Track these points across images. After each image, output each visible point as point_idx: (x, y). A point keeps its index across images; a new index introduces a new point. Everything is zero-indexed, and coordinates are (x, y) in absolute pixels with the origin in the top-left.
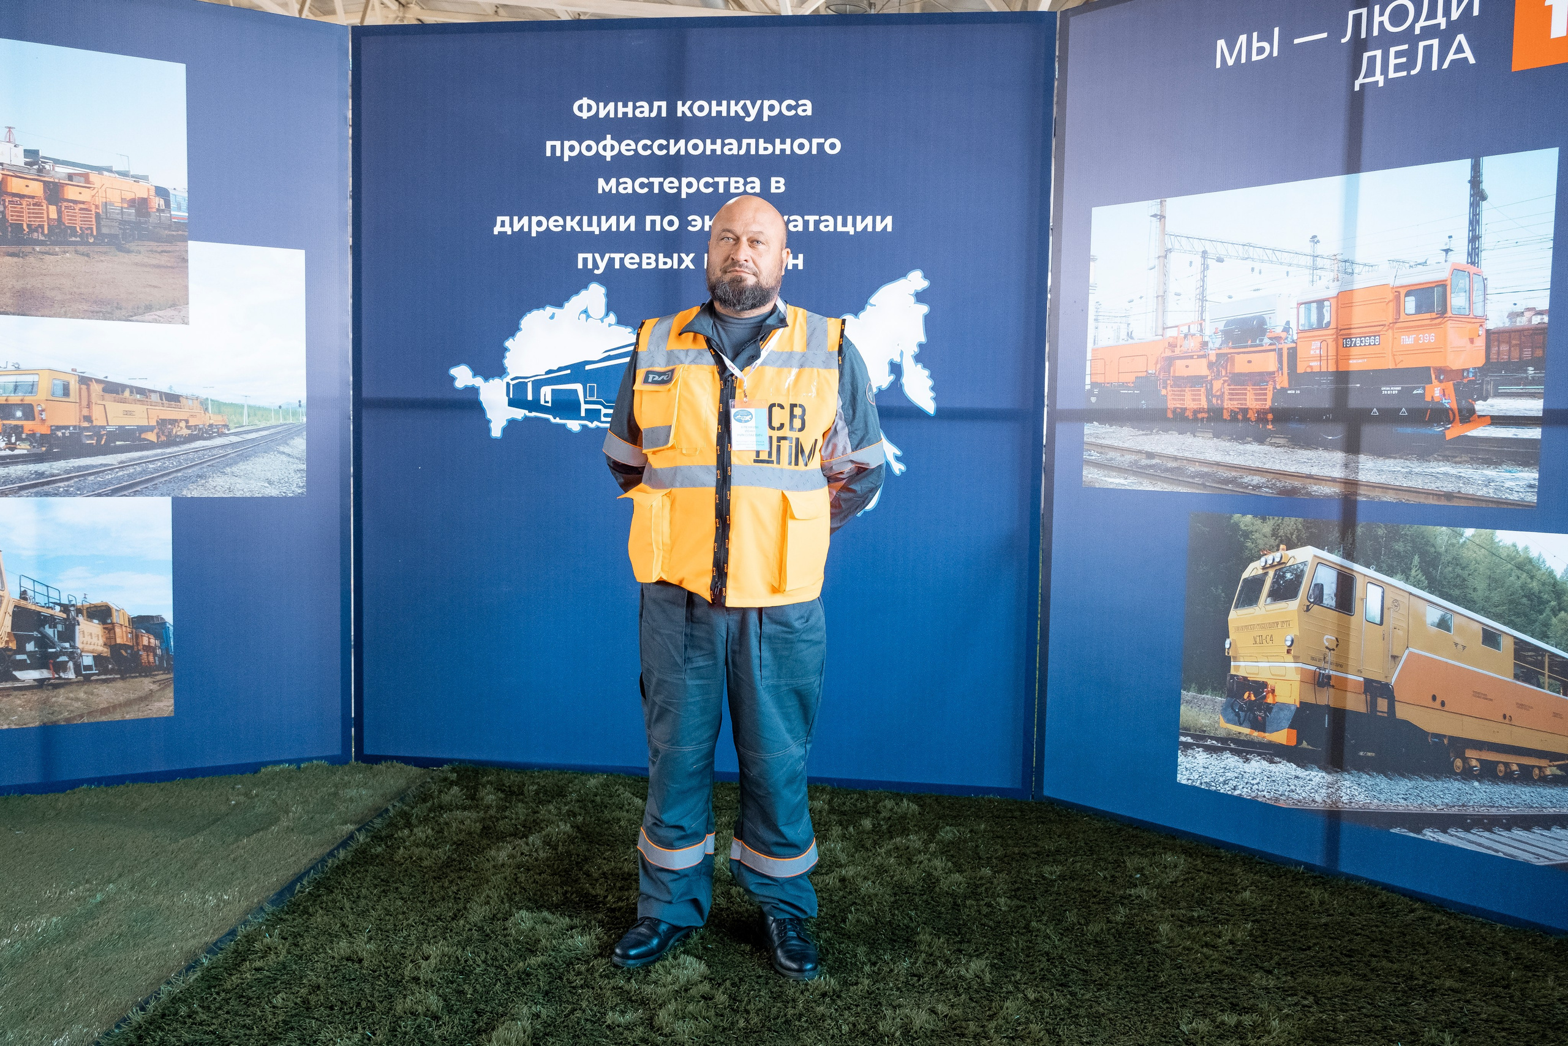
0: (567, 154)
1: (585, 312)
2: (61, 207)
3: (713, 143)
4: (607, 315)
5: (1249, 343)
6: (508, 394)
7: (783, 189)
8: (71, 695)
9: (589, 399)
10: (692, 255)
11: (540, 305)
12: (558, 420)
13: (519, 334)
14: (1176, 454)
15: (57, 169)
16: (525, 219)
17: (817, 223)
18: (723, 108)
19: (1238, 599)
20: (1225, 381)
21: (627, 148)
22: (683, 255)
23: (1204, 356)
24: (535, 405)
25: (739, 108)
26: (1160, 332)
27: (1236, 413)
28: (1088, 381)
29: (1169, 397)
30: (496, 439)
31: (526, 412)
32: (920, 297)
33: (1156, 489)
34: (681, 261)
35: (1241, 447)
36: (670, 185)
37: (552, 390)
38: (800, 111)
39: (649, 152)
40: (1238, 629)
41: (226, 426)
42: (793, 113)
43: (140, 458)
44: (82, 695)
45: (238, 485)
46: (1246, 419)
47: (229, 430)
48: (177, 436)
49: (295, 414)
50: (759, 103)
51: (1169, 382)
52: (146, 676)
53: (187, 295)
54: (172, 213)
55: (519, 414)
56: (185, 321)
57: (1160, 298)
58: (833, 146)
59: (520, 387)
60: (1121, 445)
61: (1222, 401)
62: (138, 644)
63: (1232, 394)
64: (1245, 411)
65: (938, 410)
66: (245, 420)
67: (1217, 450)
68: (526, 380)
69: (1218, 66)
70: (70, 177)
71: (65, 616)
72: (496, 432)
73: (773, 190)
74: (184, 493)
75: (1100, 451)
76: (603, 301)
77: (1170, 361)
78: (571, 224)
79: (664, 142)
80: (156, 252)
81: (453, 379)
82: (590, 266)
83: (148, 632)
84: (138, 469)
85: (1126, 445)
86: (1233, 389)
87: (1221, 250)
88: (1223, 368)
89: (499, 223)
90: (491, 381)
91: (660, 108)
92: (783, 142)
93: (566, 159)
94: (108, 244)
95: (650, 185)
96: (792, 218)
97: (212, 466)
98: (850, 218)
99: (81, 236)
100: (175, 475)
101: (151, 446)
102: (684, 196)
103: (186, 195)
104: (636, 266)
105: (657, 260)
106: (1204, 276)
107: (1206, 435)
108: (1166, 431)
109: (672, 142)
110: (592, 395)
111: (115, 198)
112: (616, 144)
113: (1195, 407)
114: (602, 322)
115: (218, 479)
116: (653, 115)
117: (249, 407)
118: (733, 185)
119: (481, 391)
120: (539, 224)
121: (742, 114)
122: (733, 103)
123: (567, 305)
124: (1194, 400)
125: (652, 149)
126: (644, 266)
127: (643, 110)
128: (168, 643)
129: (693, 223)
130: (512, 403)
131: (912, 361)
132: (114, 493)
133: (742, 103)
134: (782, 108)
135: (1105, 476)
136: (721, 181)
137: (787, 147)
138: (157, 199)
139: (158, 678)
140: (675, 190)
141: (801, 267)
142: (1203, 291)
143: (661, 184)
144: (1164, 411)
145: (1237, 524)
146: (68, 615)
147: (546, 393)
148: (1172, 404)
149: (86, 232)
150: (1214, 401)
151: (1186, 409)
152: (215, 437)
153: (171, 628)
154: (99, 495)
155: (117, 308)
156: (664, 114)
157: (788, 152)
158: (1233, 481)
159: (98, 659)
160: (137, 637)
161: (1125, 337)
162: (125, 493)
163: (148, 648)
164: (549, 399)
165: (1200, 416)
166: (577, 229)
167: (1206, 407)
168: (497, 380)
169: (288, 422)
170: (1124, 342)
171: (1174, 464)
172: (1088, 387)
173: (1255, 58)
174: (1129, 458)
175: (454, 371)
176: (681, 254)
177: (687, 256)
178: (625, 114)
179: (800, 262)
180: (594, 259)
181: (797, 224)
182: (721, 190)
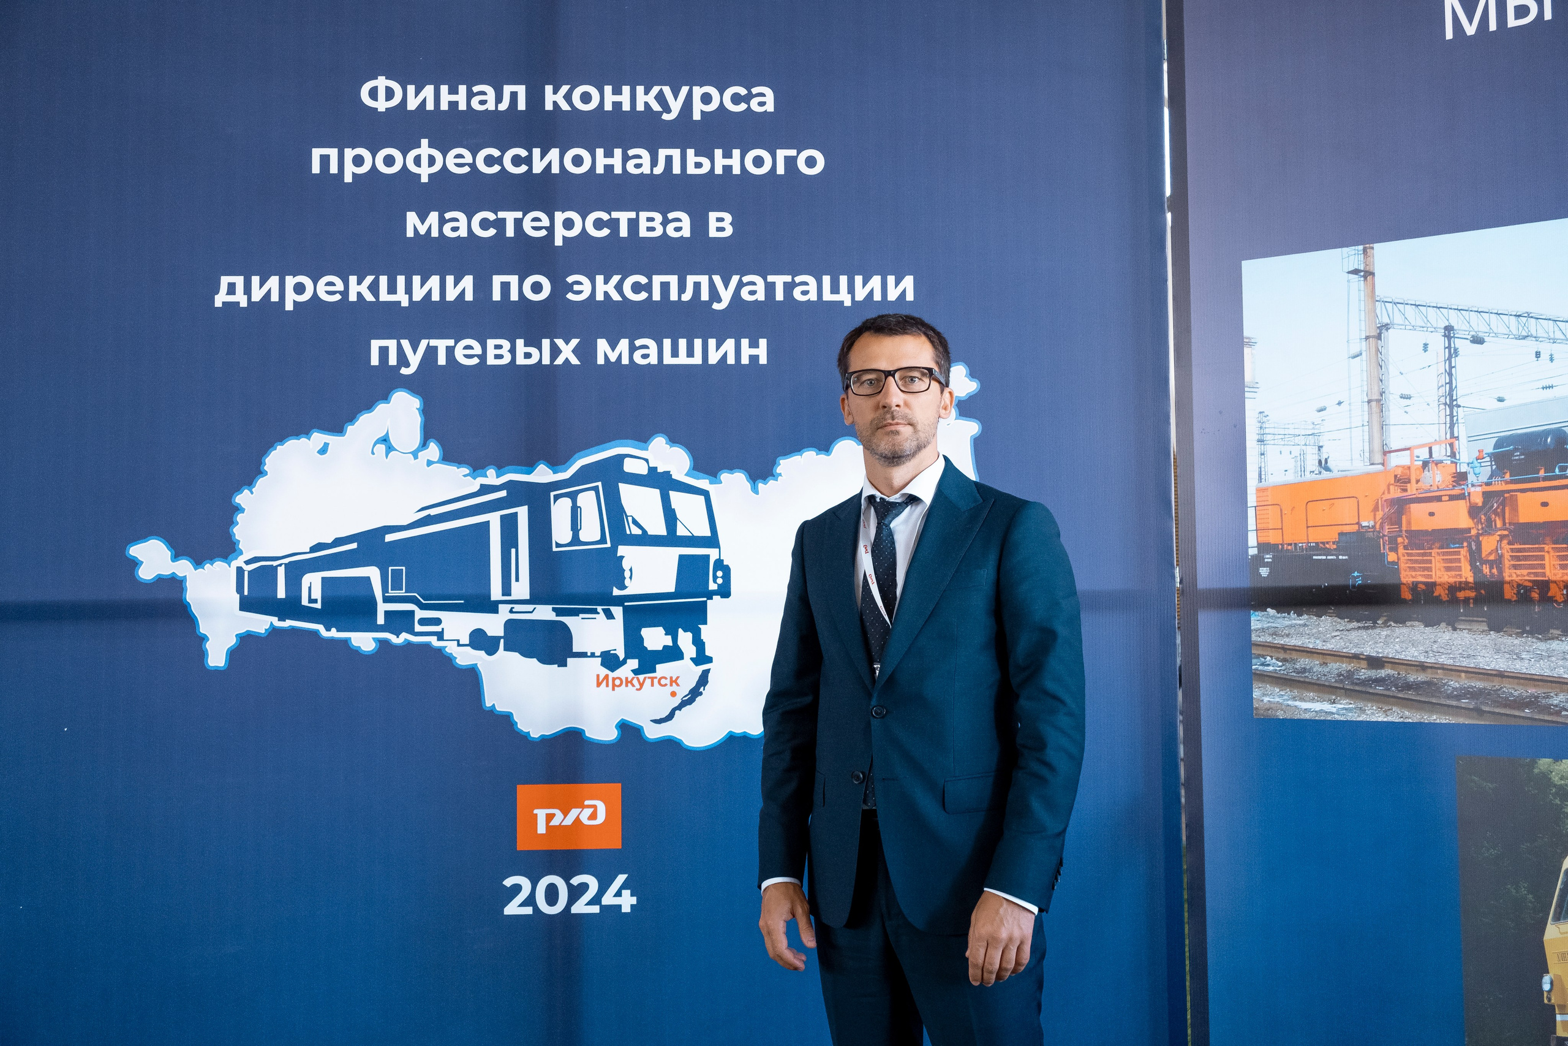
0: (350, 170)
1: (385, 440)
3: (609, 154)
4: (424, 445)
5: (1542, 473)
6: (240, 588)
7: (729, 231)
9: (392, 593)
10: (574, 342)
11: (302, 430)
12: (334, 633)
13: (261, 482)
14: (1422, 659)
16: (273, 282)
17: (789, 287)
18: (625, 98)
19: (1560, 905)
20: (1502, 537)
21: (457, 161)
22: (560, 342)
23: (1461, 497)
24: (291, 607)
25: (651, 99)
26: (1378, 458)
27: (1528, 590)
28: (1252, 540)
29: (1403, 565)
30: (217, 672)
31: (275, 620)
32: (965, 408)
33: (1390, 719)
34: (555, 352)
35: (1542, 646)
36: (534, 224)
37: (323, 579)
38: (754, 104)
39: (496, 168)
40: (1563, 956)
42: (742, 107)
46: (1546, 599)
50: (685, 90)
51: (1400, 540)
55: (261, 623)
57: (1374, 404)
58: (811, 162)
59: (263, 575)
60: (1320, 645)
61: (1501, 571)
63: (1518, 558)
64: (1544, 586)
67: (1498, 651)
68: (275, 563)
69: (1449, 35)
72: (216, 657)
73: (713, 233)
75: (1282, 656)
76: (416, 421)
77: (1400, 506)
78: (358, 288)
79: (523, 153)
81: (135, 564)
82: (393, 360)
85: (1329, 646)
86: (1519, 550)
87: (1479, 325)
88: (1497, 514)
89: (224, 288)
90: (208, 566)
91: (514, 95)
92: (727, 155)
93: (348, 179)
95: (500, 224)
96: (746, 279)
98: (843, 280)
102: (558, 242)
104: (475, 361)
105: (513, 351)
106: (1451, 367)
107: (1475, 627)
108: (1401, 621)
109: (536, 152)
110: (397, 586)
112: (437, 154)
113: (1452, 580)
114: (416, 457)
116: (504, 106)
118: (643, 225)
119: (189, 584)
120: (299, 289)
121: (656, 107)
122: (640, 89)
123: (350, 429)
124: (1448, 569)
125: (501, 164)
126: (491, 361)
127: (485, 99)
129: (576, 288)
130: (246, 605)
133: (656, 90)
134: (725, 99)
135: (1294, 699)
136: (624, 217)
137: (735, 162)
140: (543, 233)
141: (763, 360)
142: (1451, 390)
143: (518, 223)
144: (1397, 588)
145: (1545, 777)
147: (312, 585)
148: (1408, 576)
150: (1486, 570)
151: (1434, 584)
156: (522, 106)
157: (736, 171)
158: (1531, 702)
161: (1316, 468)
164: (317, 594)
165: (1461, 595)
166: (369, 297)
167: (1471, 580)
168: (219, 565)
170: (1314, 477)
171: (1421, 677)
172: (1253, 552)
173: (1512, 22)
174: (1336, 667)
175: (135, 551)
176: (556, 340)
177: (567, 343)
178: (453, 105)
179: (762, 352)
180: (400, 350)
181: (755, 289)
182: (624, 232)
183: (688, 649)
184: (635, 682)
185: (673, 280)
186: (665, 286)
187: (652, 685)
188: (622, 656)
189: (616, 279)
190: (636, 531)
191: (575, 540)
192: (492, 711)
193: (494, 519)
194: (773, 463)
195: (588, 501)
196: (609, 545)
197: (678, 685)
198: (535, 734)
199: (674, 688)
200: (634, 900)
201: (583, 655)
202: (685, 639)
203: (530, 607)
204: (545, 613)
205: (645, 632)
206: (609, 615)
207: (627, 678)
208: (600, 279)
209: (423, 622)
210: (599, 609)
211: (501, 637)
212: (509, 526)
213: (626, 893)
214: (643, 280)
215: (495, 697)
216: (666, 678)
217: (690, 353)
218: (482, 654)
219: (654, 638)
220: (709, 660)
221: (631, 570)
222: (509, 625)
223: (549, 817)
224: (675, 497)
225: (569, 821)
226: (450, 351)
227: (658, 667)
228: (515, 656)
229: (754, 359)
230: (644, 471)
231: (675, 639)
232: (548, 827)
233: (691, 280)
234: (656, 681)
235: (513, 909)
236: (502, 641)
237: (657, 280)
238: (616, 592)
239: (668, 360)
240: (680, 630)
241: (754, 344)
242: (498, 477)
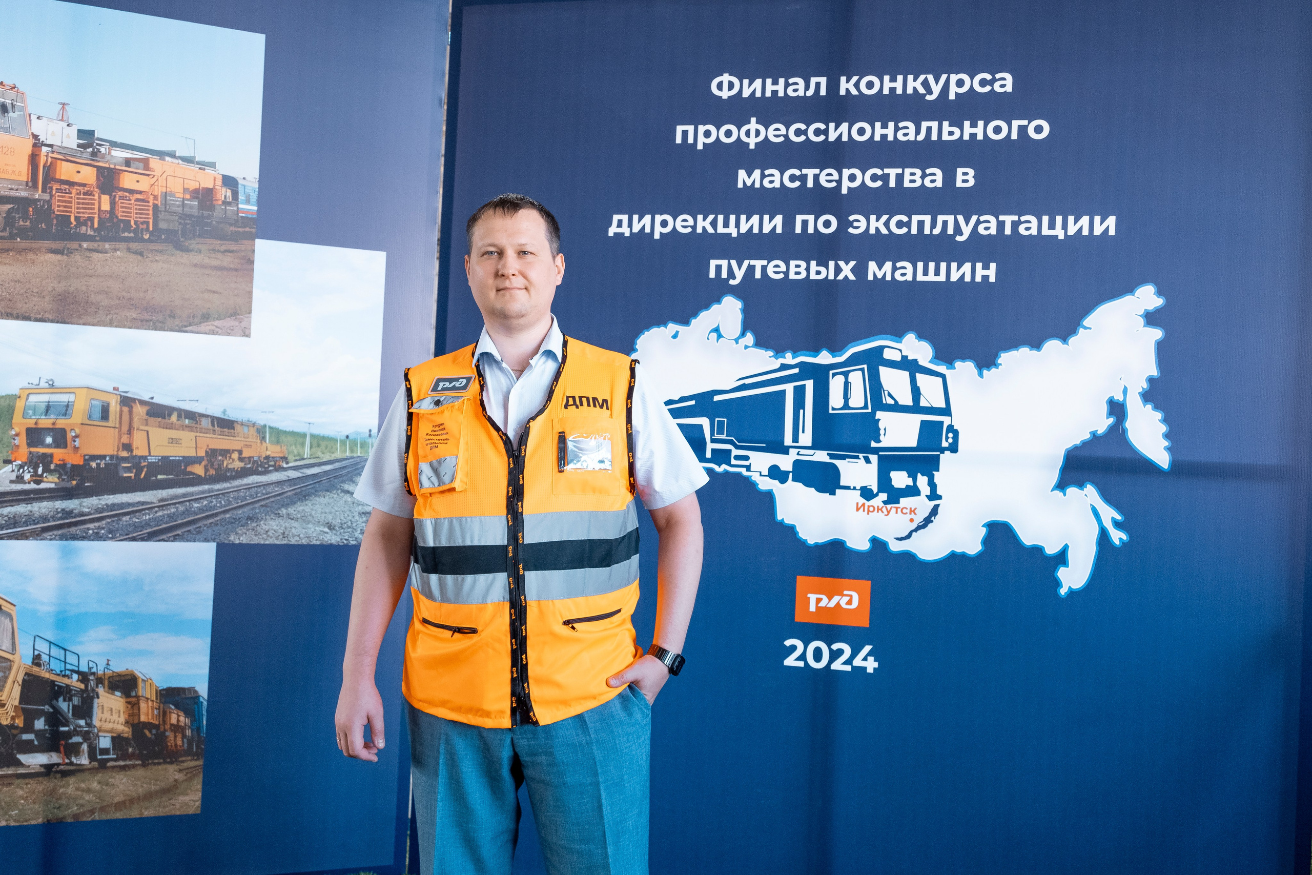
0: (701, 140)
1: (716, 330)
2: (115, 196)
3: (884, 126)
4: (743, 334)
7: (972, 183)
8: (83, 785)
9: (717, 436)
10: (852, 263)
11: (661, 322)
15: (114, 153)
16: (647, 219)
17: (1015, 225)
21: (775, 133)
22: (842, 264)
25: (918, 84)
32: (1151, 319)
34: (838, 270)
36: (827, 177)
39: (803, 138)
41: (285, 459)
42: (988, 89)
43: (184, 495)
44: (95, 785)
45: (293, 530)
47: (287, 463)
48: (228, 470)
49: (364, 445)
50: (944, 77)
52: (171, 763)
53: (250, 302)
54: (240, 206)
56: (246, 334)
58: (1039, 129)
62: (164, 722)
65: (1174, 464)
66: (307, 452)
70: (128, 162)
71: (82, 686)
73: (959, 184)
74: (232, 538)
76: (739, 317)
78: (703, 224)
79: (822, 126)
80: (219, 251)
82: (724, 275)
83: (177, 707)
84: (181, 508)
89: (615, 223)
91: (818, 85)
92: (974, 125)
93: (700, 147)
94: (165, 241)
95: (803, 178)
96: (982, 218)
97: (266, 506)
98: (1059, 219)
99: (135, 231)
100: (222, 516)
101: (198, 480)
102: (844, 191)
103: (256, 186)
104: (781, 276)
105: (808, 269)
109: (832, 126)
110: (720, 432)
111: (176, 187)
112: (762, 128)
114: (737, 343)
115: (272, 523)
116: (810, 93)
117: (312, 436)
118: (907, 178)
120: (664, 224)
121: (922, 90)
122: (910, 78)
123: (694, 322)
125: (806, 135)
126: (792, 276)
127: (798, 88)
128: (201, 721)
129: (855, 224)
131: (1139, 400)
132: (150, 537)
133: (922, 77)
134: (975, 83)
136: (893, 172)
137: (979, 131)
138: (224, 189)
139: (186, 765)
140: (834, 184)
141: (992, 279)
143: (816, 177)
146: (86, 686)
149: (141, 226)
152: (271, 472)
153: (205, 703)
154: (134, 539)
155: (170, 316)
157: (980, 137)
159: (118, 740)
160: (164, 714)
162: (164, 537)
163: (176, 728)
166: (710, 230)
169: (355, 455)
176: (839, 262)
177: (847, 264)
178: (775, 93)
179: (992, 273)
180: (730, 267)
181: (989, 225)
182: (892, 184)
183: (925, 489)
184: (884, 509)
185: (927, 219)
186: (921, 224)
187: (897, 513)
188: (875, 491)
189: (885, 218)
190: (890, 401)
191: (846, 406)
192: (781, 523)
193: (789, 388)
194: (996, 356)
195: (856, 378)
196: (870, 410)
197: (915, 514)
198: (811, 541)
199: (913, 516)
200: (876, 665)
201: (848, 488)
202: (922, 481)
203: (811, 452)
204: (821, 456)
205: (893, 474)
206: (868, 461)
207: (878, 507)
208: (873, 218)
209: (737, 458)
210: (861, 456)
211: (790, 472)
212: (800, 393)
213: (871, 659)
214: (905, 219)
215: (785, 512)
216: (907, 509)
217: (937, 273)
218: (777, 482)
219: (900, 479)
220: (940, 497)
221: (885, 429)
222: (796, 463)
223: (819, 600)
224: (921, 378)
225: (832, 604)
226: (764, 268)
227: (901, 500)
228: (800, 485)
229: (985, 278)
230: (898, 358)
231: (915, 481)
232: (817, 607)
233: (941, 219)
234: (899, 510)
235: (790, 661)
236: (791, 474)
237: (915, 219)
238: (874, 444)
239: (920, 277)
240: (919, 475)
241: (986, 267)
242: (793, 358)
